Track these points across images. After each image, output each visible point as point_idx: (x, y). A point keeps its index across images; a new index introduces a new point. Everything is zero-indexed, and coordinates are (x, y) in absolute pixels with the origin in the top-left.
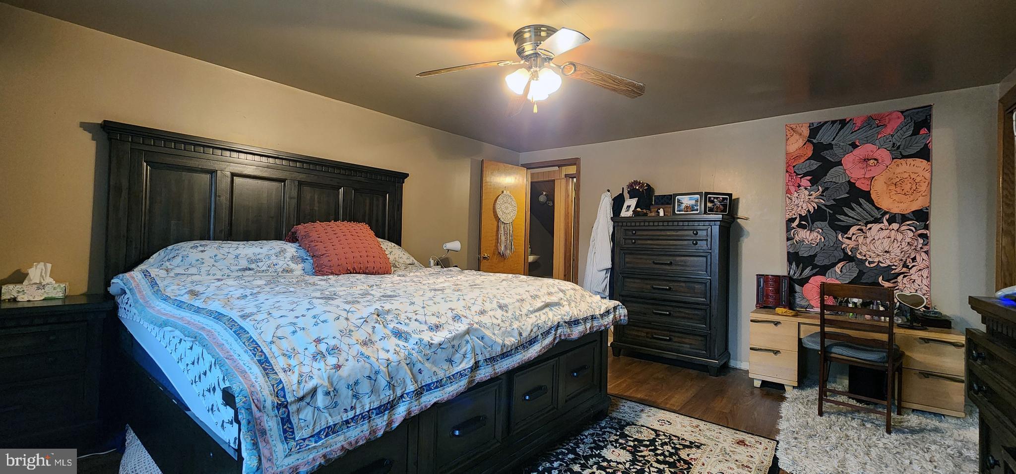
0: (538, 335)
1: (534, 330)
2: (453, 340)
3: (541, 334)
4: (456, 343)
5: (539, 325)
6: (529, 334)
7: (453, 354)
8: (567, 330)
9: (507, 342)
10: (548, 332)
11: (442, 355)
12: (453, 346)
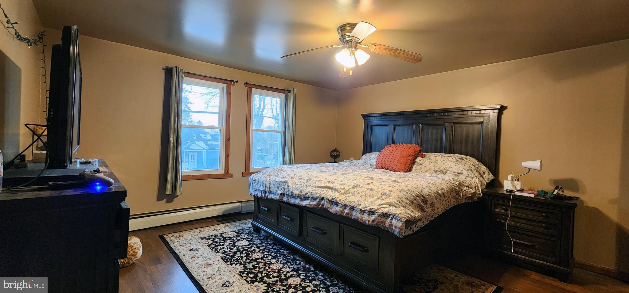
0: (310, 197)
1: (309, 194)
2: (280, 182)
3: (312, 198)
4: (281, 183)
5: (312, 193)
6: (305, 195)
7: (279, 187)
8: (327, 205)
9: (294, 192)
10: (316, 199)
11: (277, 185)
12: (280, 184)
